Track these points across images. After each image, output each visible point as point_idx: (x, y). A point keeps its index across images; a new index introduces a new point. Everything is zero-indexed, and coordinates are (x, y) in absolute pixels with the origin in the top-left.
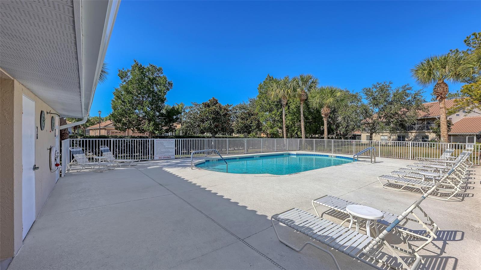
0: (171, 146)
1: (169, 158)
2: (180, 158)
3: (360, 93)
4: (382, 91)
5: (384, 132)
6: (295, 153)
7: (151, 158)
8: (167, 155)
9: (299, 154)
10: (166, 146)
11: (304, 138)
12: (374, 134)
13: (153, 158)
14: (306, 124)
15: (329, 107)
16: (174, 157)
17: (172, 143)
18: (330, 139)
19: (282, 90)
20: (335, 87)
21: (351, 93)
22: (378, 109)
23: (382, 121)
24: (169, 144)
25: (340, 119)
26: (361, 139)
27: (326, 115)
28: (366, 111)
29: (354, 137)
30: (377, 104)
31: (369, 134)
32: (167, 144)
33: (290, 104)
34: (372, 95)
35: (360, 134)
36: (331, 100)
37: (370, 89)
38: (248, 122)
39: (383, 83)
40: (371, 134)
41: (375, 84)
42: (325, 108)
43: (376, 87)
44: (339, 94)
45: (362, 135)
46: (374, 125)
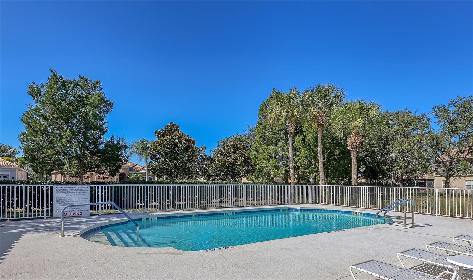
0: (83, 196)
1: (80, 215)
2: (99, 215)
3: (429, 115)
4: (464, 110)
5: (468, 175)
6: (298, 207)
7: (47, 215)
8: (76, 210)
9: (304, 210)
10: (74, 196)
11: (322, 184)
12: (451, 179)
13: (51, 215)
14: (329, 162)
15: (358, 134)
16: (88, 213)
17: (85, 191)
18: (384, 186)
19: (285, 111)
20: (367, 101)
21: (413, 114)
22: (458, 138)
23: (466, 157)
24: (79, 194)
25: (394, 155)
26: (433, 186)
27: (354, 147)
28: (437, 143)
29: (423, 184)
30: (457, 131)
31: (444, 179)
32: (77, 194)
33: (306, 132)
34: (447, 117)
35: (432, 178)
36: (360, 122)
37: (444, 107)
38: (231, 160)
39: (468, 98)
40: (448, 178)
41: (455, 98)
42: (353, 136)
43: (454, 104)
44: (373, 113)
45: (436, 179)
46: (451, 163)
